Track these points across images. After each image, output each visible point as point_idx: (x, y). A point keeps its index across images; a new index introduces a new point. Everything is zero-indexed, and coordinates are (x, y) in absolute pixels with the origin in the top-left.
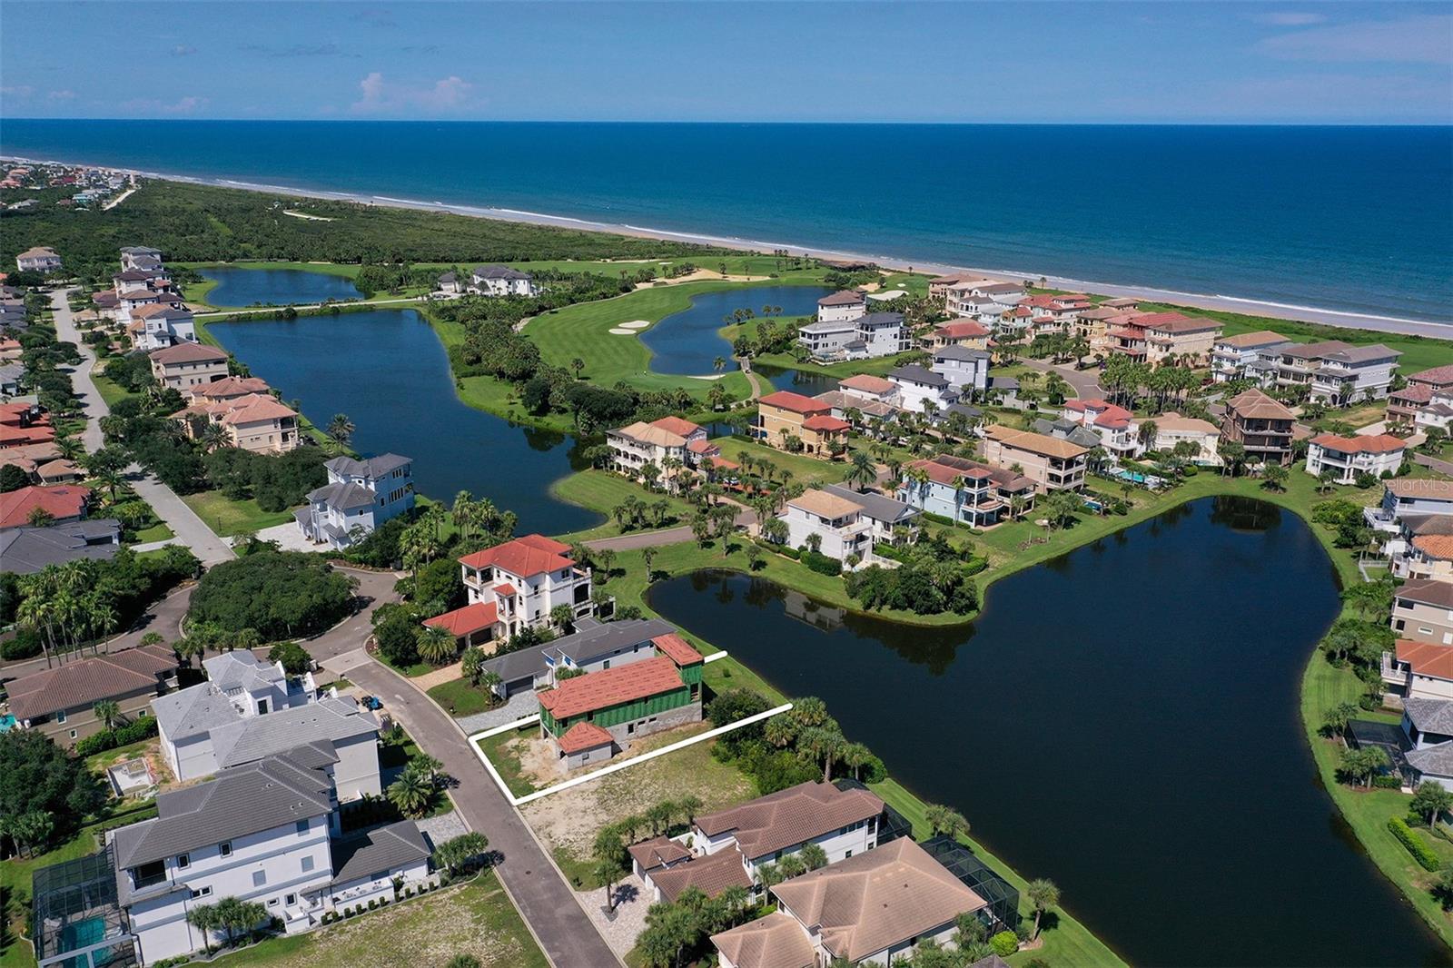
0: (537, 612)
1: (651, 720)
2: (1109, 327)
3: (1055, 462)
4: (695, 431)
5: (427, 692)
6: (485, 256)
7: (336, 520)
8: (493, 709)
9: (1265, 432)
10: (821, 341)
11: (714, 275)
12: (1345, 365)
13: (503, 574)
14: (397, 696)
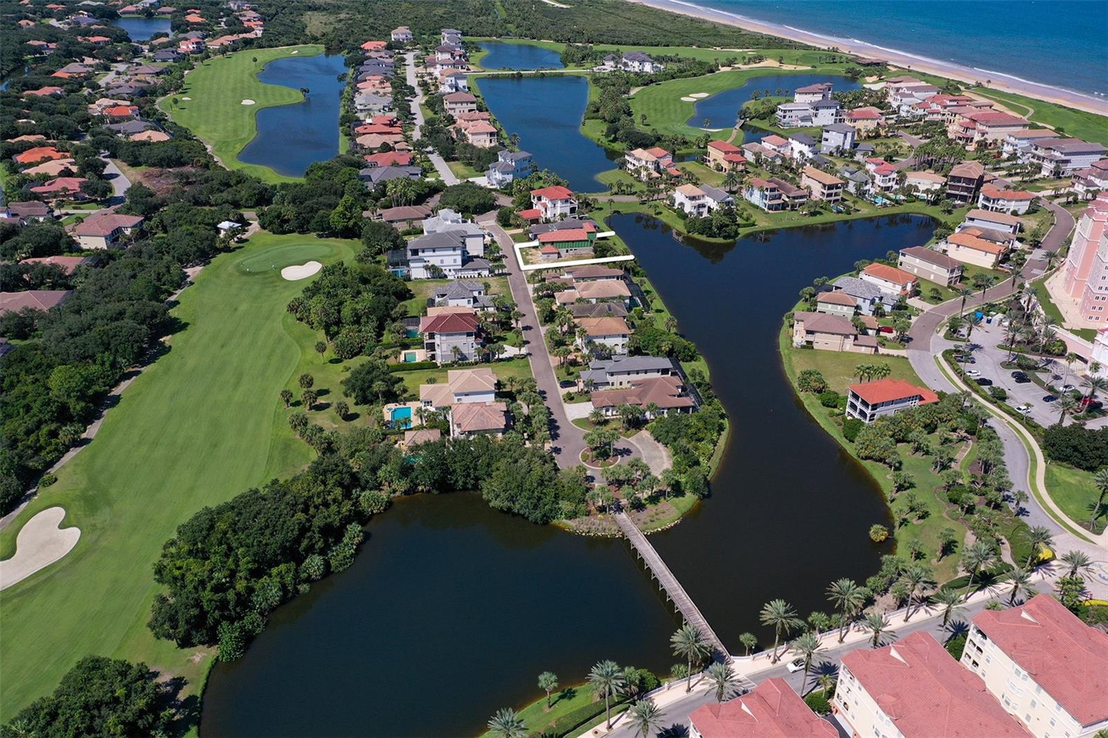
0: (554, 213)
1: (575, 250)
3: (824, 186)
4: (666, 155)
5: (510, 235)
6: (641, 42)
7: (499, 176)
8: (527, 241)
9: (960, 184)
10: (788, 114)
11: (775, 64)
12: (1062, 153)
13: (544, 199)
14: (500, 234)
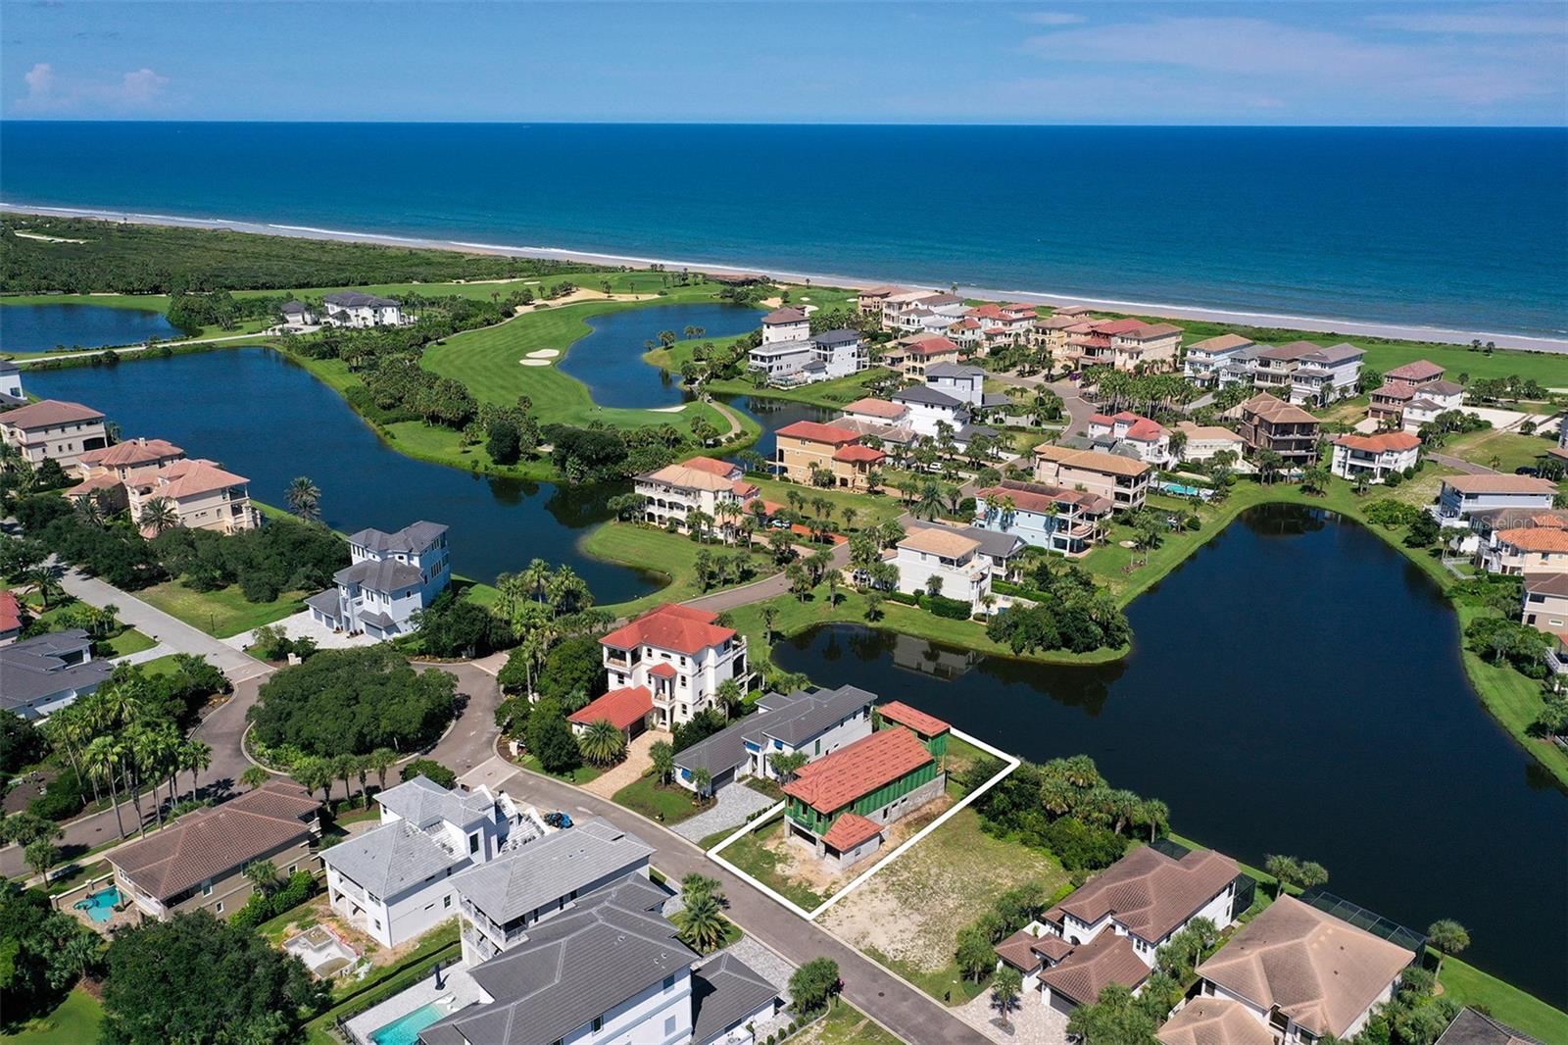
0: (701, 693)
1: (903, 801)
2: (1069, 336)
3: (1122, 480)
4: (732, 472)
5: (613, 799)
6: (314, 281)
7: (374, 605)
8: (705, 810)
9: (1291, 437)
10: (775, 363)
11: (598, 295)
12: (1323, 365)
13: (656, 653)
14: (580, 809)
